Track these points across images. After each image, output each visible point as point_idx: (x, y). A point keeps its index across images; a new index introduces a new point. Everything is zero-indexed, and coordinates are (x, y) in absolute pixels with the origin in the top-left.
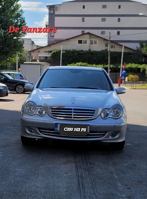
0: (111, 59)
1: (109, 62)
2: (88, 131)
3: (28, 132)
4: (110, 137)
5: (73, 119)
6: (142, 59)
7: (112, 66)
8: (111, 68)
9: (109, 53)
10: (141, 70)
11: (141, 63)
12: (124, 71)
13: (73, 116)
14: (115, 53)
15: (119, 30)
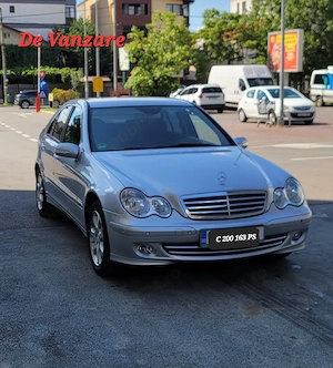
0: (7, 59)
1: (4, 65)
2: (261, 237)
3: (139, 254)
4: (293, 243)
5: (230, 216)
6: (61, 59)
7: (9, 72)
8: (8, 77)
9: (3, 48)
10: (63, 79)
11: (60, 66)
12: (44, 83)
13: (229, 211)
14: (11, 46)
15: (12, 5)
